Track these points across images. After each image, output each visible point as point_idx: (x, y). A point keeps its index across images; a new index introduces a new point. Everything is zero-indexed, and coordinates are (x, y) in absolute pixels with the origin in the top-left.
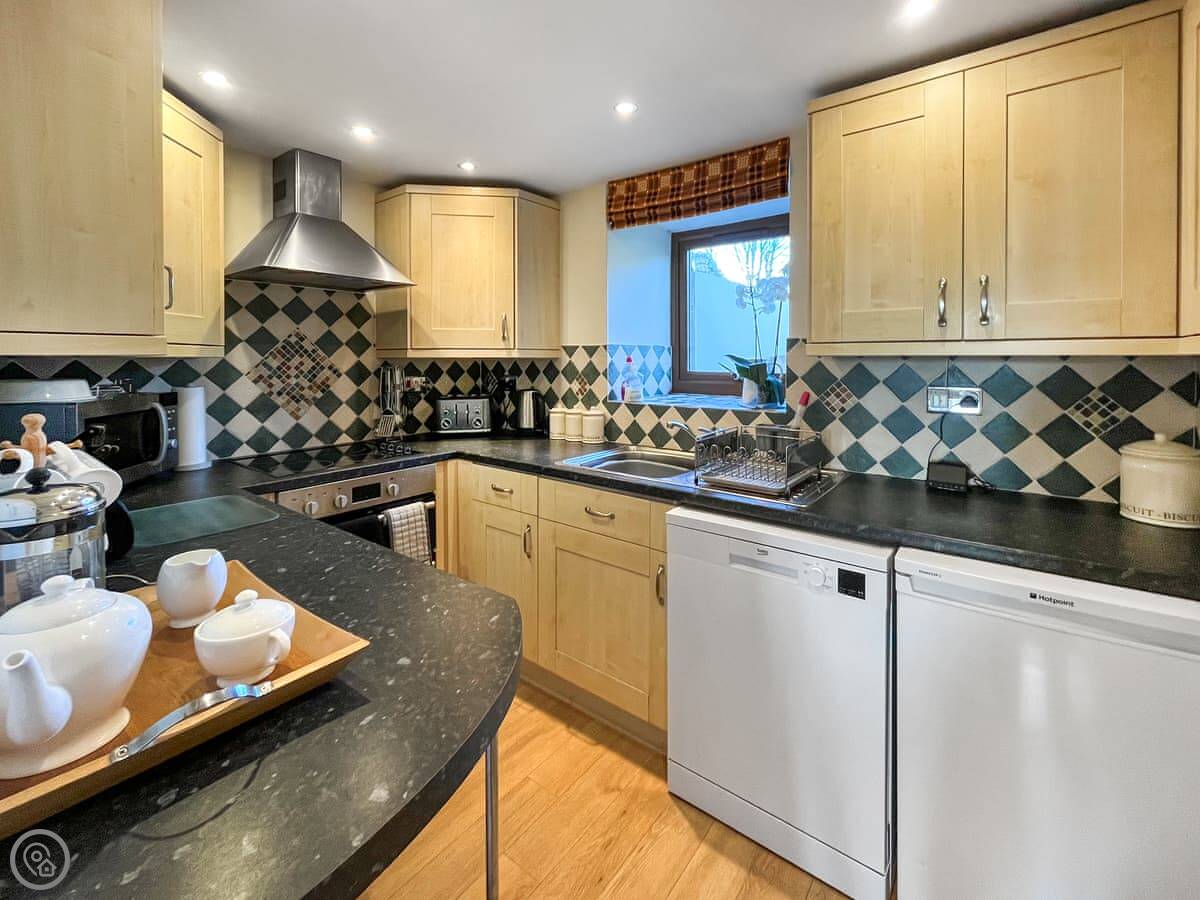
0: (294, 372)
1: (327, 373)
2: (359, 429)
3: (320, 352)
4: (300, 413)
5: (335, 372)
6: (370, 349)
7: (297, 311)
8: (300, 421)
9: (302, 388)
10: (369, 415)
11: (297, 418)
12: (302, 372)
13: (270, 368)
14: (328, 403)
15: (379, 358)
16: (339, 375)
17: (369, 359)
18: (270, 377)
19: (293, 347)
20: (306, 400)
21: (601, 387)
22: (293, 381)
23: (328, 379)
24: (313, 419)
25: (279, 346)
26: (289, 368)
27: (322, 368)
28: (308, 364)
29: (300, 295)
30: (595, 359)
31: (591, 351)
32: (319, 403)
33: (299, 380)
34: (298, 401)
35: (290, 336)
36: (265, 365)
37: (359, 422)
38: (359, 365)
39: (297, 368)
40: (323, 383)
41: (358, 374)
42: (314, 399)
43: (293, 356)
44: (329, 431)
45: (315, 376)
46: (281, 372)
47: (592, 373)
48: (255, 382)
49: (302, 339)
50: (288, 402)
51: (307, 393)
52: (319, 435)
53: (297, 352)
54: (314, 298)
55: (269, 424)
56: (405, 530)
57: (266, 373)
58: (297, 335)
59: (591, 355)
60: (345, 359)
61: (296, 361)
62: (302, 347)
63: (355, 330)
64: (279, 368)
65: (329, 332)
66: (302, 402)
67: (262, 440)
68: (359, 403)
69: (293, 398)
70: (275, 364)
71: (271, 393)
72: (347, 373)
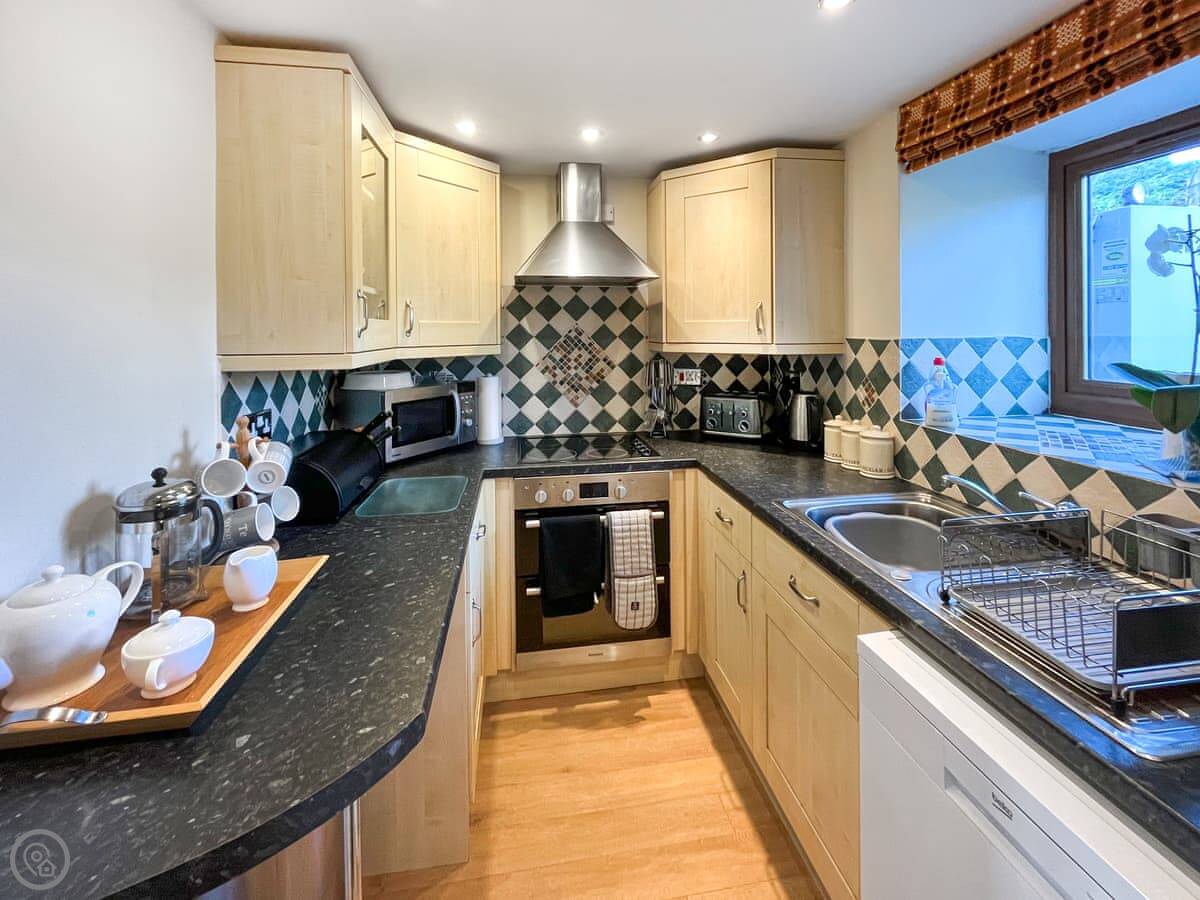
0: (573, 364)
1: (601, 364)
2: (632, 420)
3: (596, 345)
4: (578, 401)
5: (609, 364)
6: (641, 342)
7: (576, 309)
8: (579, 409)
9: (580, 379)
10: (640, 407)
11: (576, 405)
12: (580, 364)
13: (554, 360)
14: (603, 393)
15: (652, 351)
16: (613, 367)
17: (641, 351)
18: (555, 368)
19: (573, 341)
20: (584, 390)
21: (893, 400)
22: (573, 372)
23: (602, 370)
24: (589, 408)
25: (562, 340)
26: (569, 360)
27: (598, 360)
28: (586, 356)
29: (579, 294)
30: (884, 358)
31: (880, 346)
32: (594, 393)
33: (577, 371)
34: (577, 390)
35: (570, 332)
36: (551, 357)
37: (631, 413)
38: (631, 357)
39: (576, 360)
40: (598, 374)
41: (631, 366)
42: (591, 388)
43: (573, 349)
44: (604, 419)
45: (591, 368)
46: (563, 364)
47: (880, 378)
48: (543, 372)
49: (580, 334)
50: (569, 391)
51: (584, 383)
52: (595, 423)
53: (576, 345)
54: (590, 297)
55: (553, 409)
56: (626, 537)
57: (550, 364)
58: (576, 330)
59: (879, 353)
60: (618, 351)
61: (574, 354)
62: (580, 341)
63: (628, 323)
64: (561, 360)
65: (604, 326)
66: (580, 391)
67: (548, 422)
68: (632, 394)
69: (573, 386)
70: (558, 356)
71: (555, 382)
72: (620, 365)
